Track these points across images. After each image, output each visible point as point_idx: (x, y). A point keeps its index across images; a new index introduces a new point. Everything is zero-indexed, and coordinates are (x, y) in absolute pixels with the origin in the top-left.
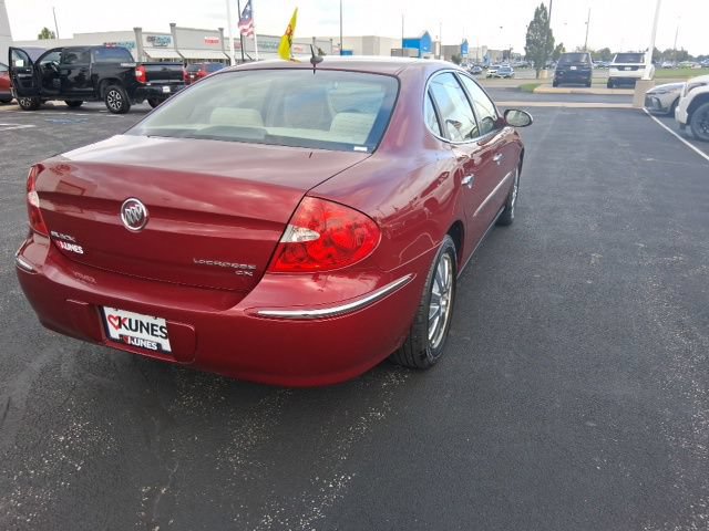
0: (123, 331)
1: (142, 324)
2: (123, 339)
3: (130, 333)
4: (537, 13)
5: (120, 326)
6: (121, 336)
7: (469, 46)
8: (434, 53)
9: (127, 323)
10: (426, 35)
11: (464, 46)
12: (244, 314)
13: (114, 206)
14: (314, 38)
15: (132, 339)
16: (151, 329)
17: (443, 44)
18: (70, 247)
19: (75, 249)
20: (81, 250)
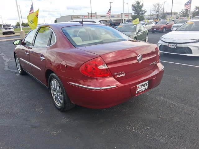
1: (142, 85)
3: (140, 89)
5: (138, 89)
6: (138, 92)
9: (139, 87)
16: (144, 85)
18: (121, 75)
19: (122, 75)
20: (124, 74)
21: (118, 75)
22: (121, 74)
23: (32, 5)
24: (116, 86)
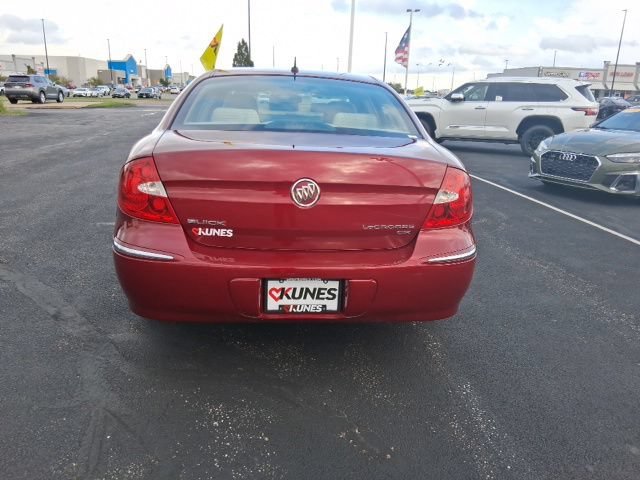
0: (285, 301)
1: (308, 290)
2: (284, 309)
3: (292, 302)
4: (240, 47)
5: (281, 297)
6: (280, 306)
7: (172, 72)
8: (140, 75)
9: (290, 294)
10: (131, 59)
11: (168, 70)
12: (419, 264)
13: (284, 187)
14: (13, 56)
15: (295, 307)
16: (317, 294)
17: (149, 68)
18: (213, 232)
19: (221, 233)
20: (230, 233)
21: (204, 227)
22: (217, 227)
23: (408, 31)
24: (171, 258)
